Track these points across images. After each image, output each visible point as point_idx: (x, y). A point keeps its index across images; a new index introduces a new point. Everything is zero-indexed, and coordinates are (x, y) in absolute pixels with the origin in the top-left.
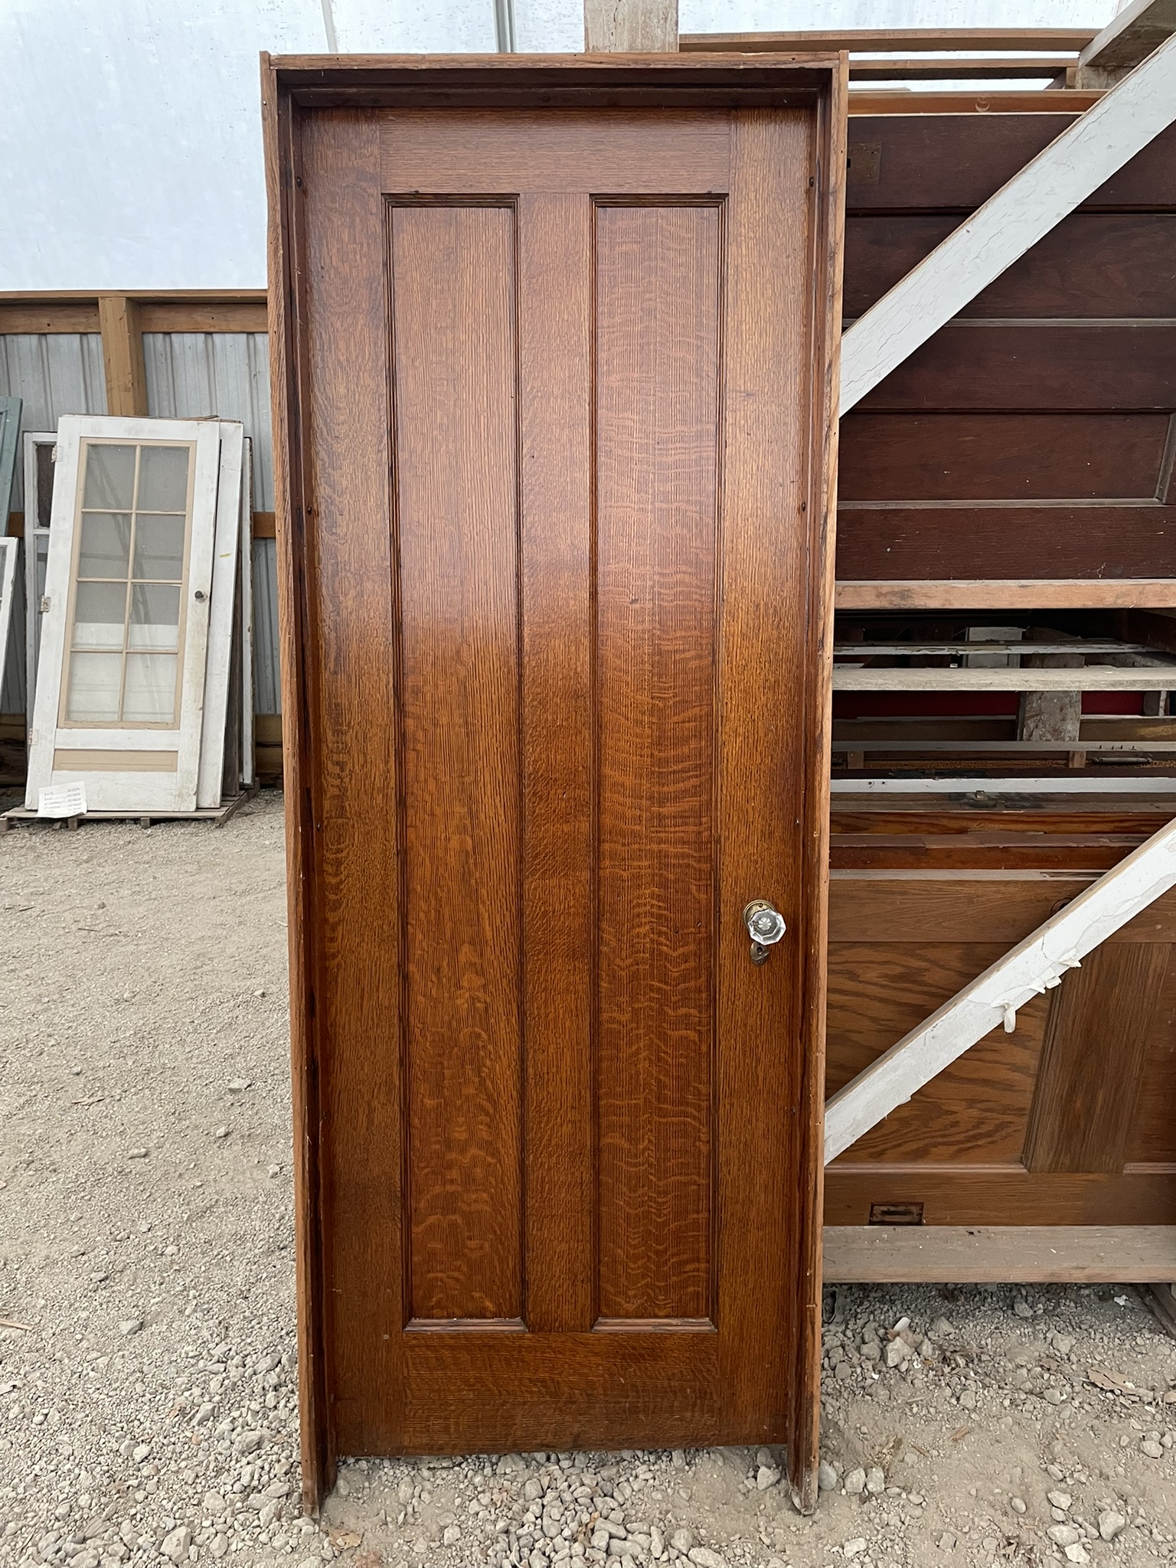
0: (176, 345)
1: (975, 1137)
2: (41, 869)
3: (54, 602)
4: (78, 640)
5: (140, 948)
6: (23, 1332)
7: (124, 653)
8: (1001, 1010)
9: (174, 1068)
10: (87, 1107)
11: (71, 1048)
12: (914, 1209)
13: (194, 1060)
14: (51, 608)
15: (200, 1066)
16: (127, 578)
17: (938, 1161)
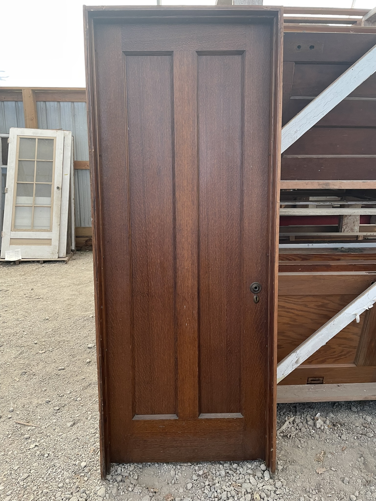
0: (47, 105)
1: (341, 356)
2: (9, 278)
3: (9, 190)
5: (48, 303)
6: (35, 428)
7: (33, 207)
8: (355, 315)
9: (68, 341)
10: (41, 354)
11: (32, 335)
12: (321, 379)
13: (74, 338)
14: (8, 192)
15: (76, 340)
16: (34, 182)
17: (329, 364)
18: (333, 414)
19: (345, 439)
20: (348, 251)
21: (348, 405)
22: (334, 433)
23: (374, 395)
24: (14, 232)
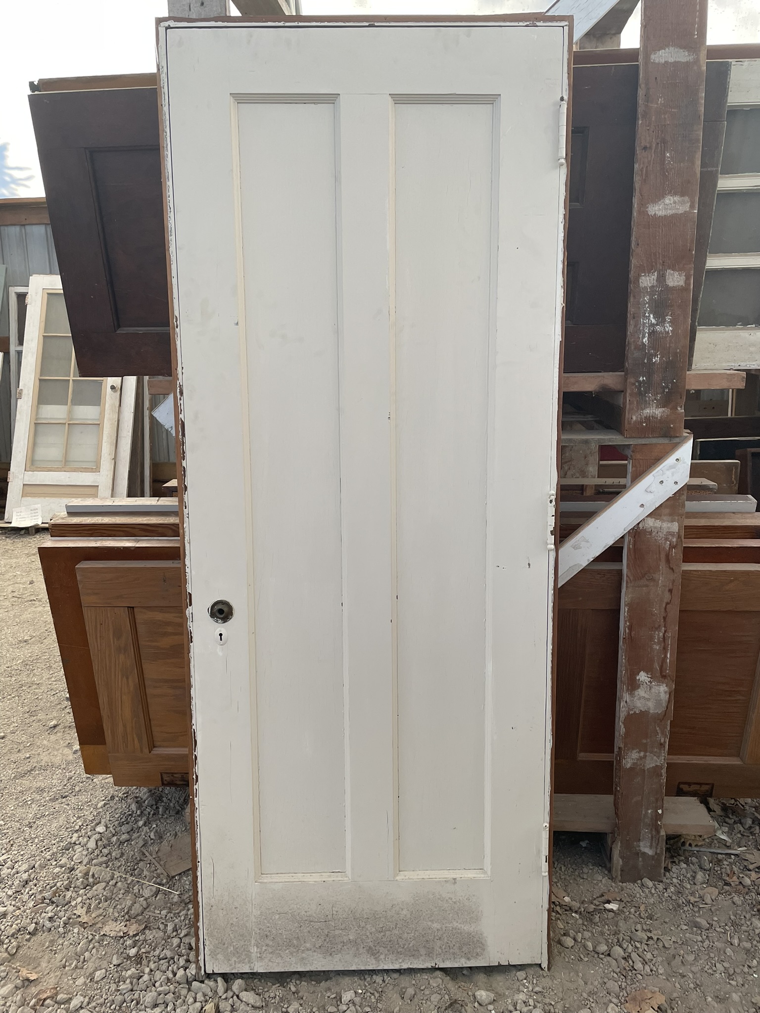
3: (25, 392)
4: (40, 416)
7: (67, 424)
14: (23, 397)
16: (69, 376)
24: (30, 473)
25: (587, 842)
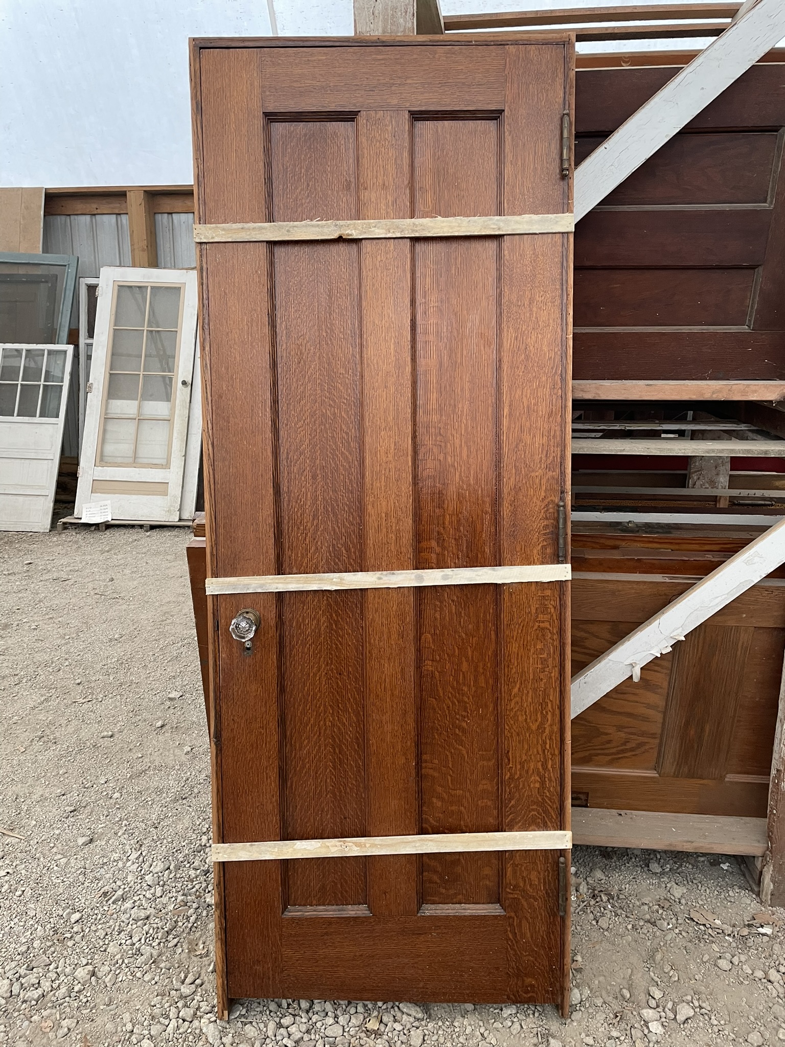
0: (175, 221)
1: (623, 751)
2: (79, 555)
3: (94, 386)
4: (109, 411)
5: (130, 607)
6: (19, 840)
7: (137, 419)
8: (631, 667)
9: (137, 683)
10: (81, 705)
11: (78, 668)
12: (582, 796)
13: (151, 679)
14: (93, 390)
15: (153, 683)
16: (140, 371)
17: (597, 766)
18: (604, 873)
19: (605, 926)
20: (637, 529)
21: (647, 857)
22: (586, 910)
23: (690, 840)
24: (100, 468)
25: (727, 864)
